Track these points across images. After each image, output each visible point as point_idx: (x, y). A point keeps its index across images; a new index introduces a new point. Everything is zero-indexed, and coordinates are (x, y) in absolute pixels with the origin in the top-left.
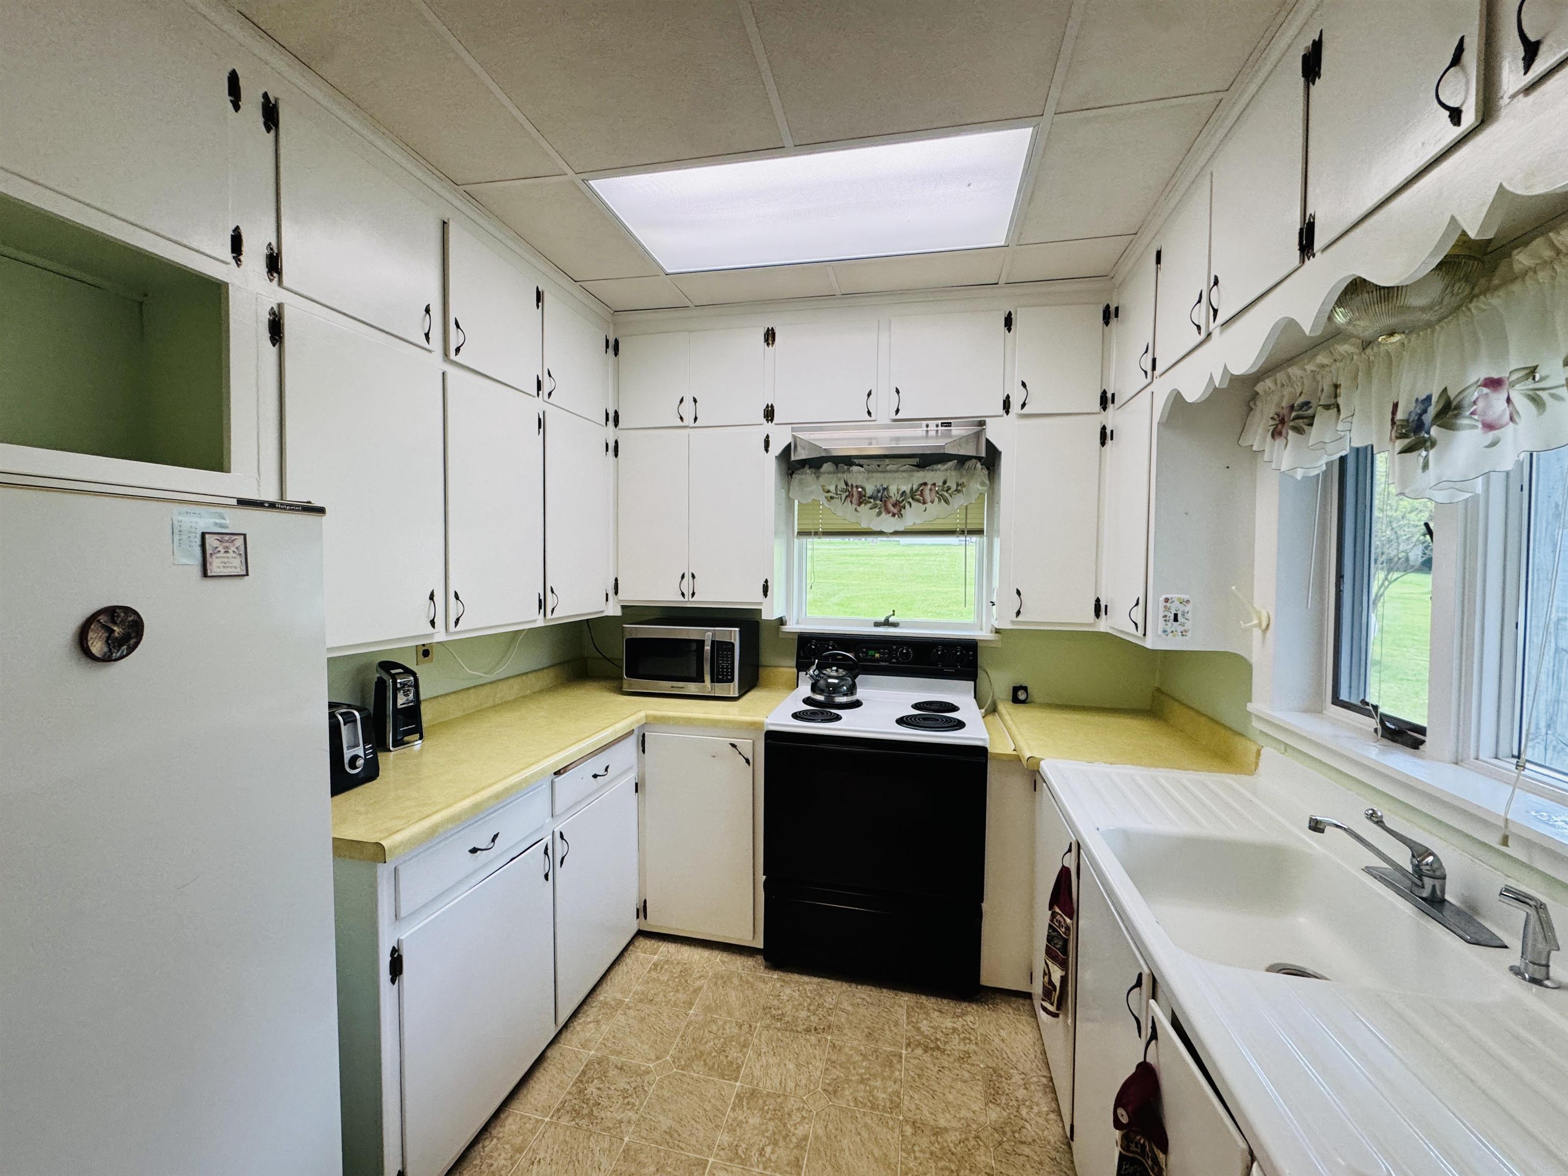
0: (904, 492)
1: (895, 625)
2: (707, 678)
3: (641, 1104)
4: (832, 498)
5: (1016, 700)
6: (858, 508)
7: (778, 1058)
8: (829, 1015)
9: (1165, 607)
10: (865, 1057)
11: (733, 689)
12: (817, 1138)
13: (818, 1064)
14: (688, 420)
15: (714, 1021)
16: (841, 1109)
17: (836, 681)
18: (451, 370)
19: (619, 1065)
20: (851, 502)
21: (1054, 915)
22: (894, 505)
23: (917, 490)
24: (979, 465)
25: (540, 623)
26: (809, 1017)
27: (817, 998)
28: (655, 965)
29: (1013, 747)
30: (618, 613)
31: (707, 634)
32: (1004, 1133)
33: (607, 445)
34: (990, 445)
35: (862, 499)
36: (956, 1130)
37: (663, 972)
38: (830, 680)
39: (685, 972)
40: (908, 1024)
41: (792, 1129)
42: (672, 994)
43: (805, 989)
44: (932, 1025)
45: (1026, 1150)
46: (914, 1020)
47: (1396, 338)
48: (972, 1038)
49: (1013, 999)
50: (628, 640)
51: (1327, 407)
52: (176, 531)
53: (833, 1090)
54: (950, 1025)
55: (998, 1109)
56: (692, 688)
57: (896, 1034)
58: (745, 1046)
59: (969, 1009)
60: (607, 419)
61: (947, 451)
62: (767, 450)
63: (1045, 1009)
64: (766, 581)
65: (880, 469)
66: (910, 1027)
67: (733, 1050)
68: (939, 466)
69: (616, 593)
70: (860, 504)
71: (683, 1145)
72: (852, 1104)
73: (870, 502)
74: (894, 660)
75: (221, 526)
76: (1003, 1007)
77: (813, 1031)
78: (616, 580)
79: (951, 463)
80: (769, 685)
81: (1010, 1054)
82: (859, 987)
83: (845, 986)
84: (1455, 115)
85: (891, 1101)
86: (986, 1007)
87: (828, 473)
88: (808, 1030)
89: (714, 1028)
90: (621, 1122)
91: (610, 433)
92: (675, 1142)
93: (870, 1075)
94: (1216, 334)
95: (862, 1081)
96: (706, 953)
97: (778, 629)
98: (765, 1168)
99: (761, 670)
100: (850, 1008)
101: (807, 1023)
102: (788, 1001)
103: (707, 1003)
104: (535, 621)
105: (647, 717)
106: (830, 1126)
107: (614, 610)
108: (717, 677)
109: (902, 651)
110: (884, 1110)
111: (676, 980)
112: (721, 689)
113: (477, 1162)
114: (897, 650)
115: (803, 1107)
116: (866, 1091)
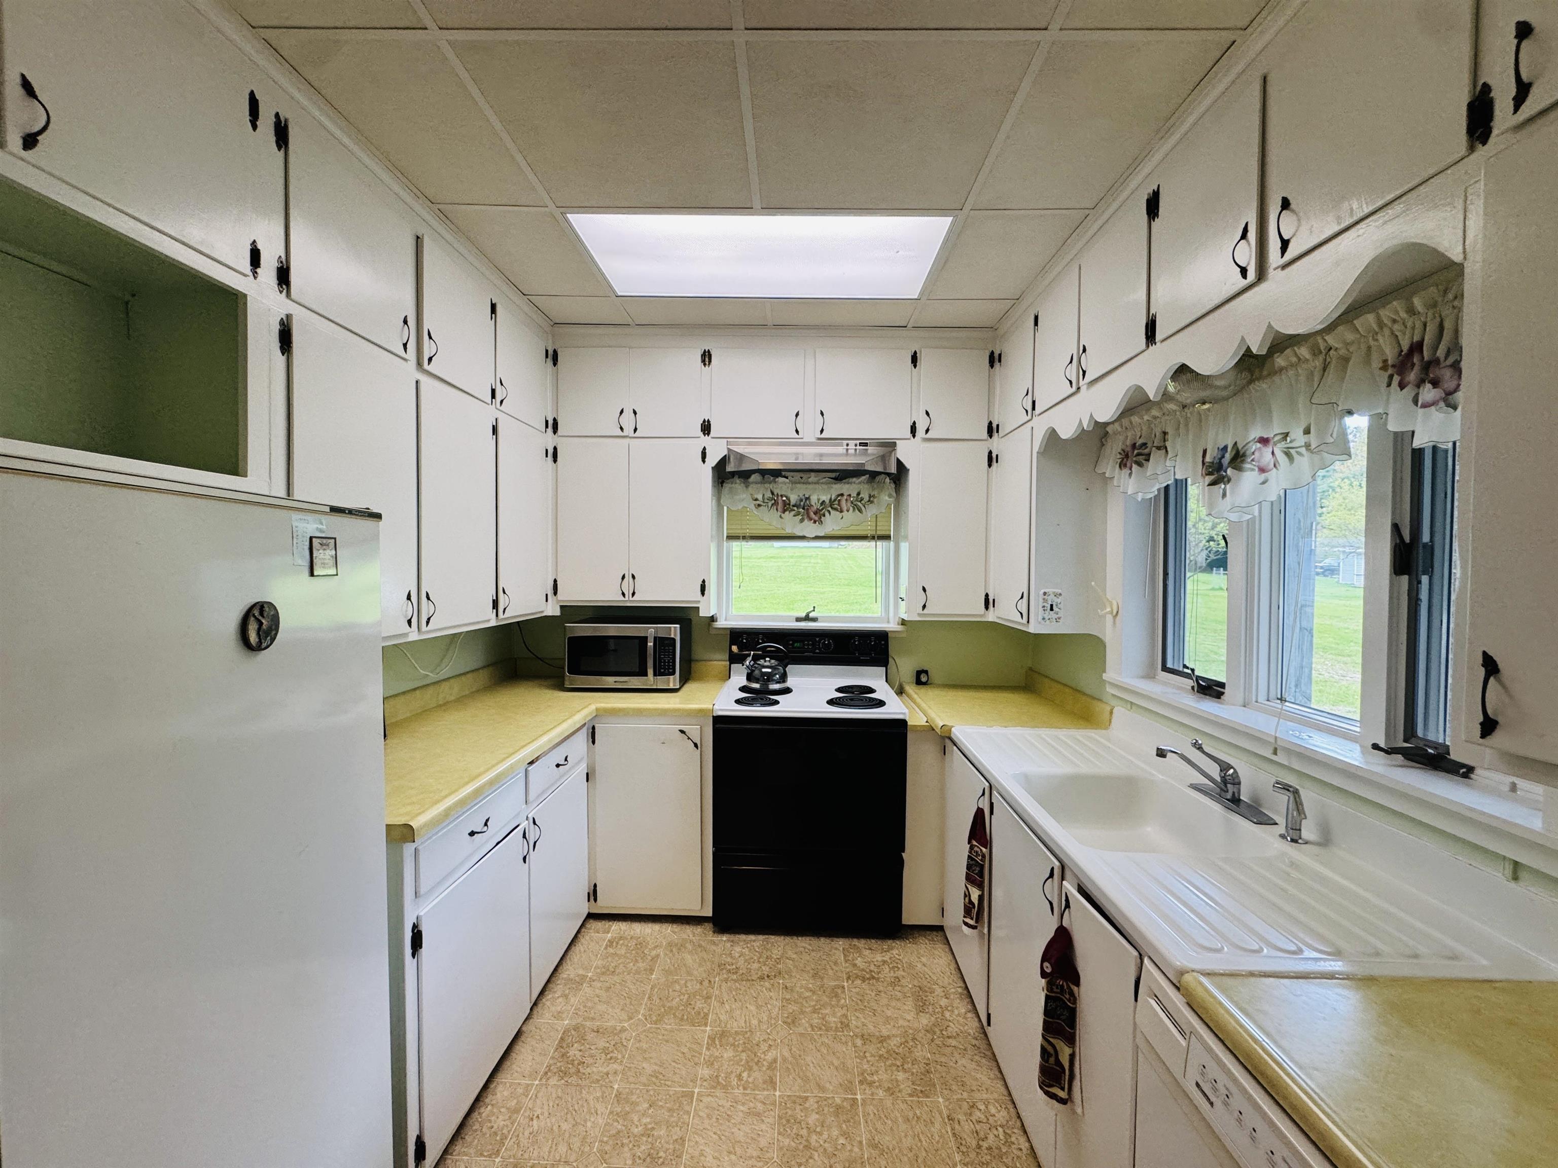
0: (824, 501)
1: (815, 620)
2: (650, 672)
3: (623, 1057)
4: (759, 505)
5: (919, 682)
6: (783, 515)
7: (740, 1004)
8: (778, 964)
9: (1044, 599)
10: (814, 992)
11: (673, 681)
12: (784, 1060)
13: (775, 1003)
14: (628, 430)
15: (676, 982)
16: (801, 1035)
17: (769, 670)
18: (424, 380)
19: (595, 1029)
20: (777, 510)
21: (972, 848)
22: (815, 513)
23: (835, 500)
24: (888, 480)
25: (493, 623)
26: (761, 967)
27: (765, 951)
28: (611, 942)
29: (925, 719)
30: (557, 612)
31: (650, 631)
32: (935, 1033)
33: (547, 450)
34: (900, 464)
35: (787, 507)
36: (896, 1036)
37: (619, 947)
38: (764, 670)
39: (641, 944)
40: (846, 961)
41: (763, 1056)
42: (632, 964)
43: (753, 946)
44: (866, 960)
45: (953, 1042)
46: (850, 958)
47: (1207, 406)
48: (899, 966)
49: (928, 932)
50: (569, 638)
51: (1159, 448)
52: (294, 536)
53: (792, 1021)
54: (880, 959)
55: (928, 1016)
56: (635, 682)
57: (837, 971)
58: (708, 997)
59: (894, 944)
60: (547, 426)
61: (866, 468)
62: (704, 461)
63: (966, 924)
64: (704, 581)
65: (802, 481)
66: (847, 965)
67: (699, 1002)
68: (854, 479)
69: (555, 593)
70: (784, 511)
71: (669, 1083)
72: (809, 1029)
73: (793, 510)
74: (817, 651)
75: (321, 531)
76: (921, 940)
77: (766, 978)
78: (555, 581)
79: (864, 477)
80: (700, 678)
81: (931, 974)
82: (800, 938)
83: (788, 939)
84: (1244, 272)
85: (842, 1023)
86: (908, 941)
87: (756, 484)
88: (762, 978)
89: (677, 987)
90: (607, 1074)
91: (549, 440)
92: (662, 1082)
93: (821, 1005)
94: (1084, 389)
95: (815, 1011)
96: (656, 927)
97: (709, 625)
98: (745, 1089)
99: (693, 665)
100: (794, 956)
101: (760, 973)
102: (740, 957)
103: (667, 967)
104: (488, 621)
105: (597, 710)
106: (794, 1049)
107: (552, 610)
108: (659, 671)
109: (824, 642)
110: (837, 1030)
111: (633, 952)
112: (661, 682)
113: (477, 1126)
114: (819, 641)
115: (769, 1038)
116: (819, 1018)
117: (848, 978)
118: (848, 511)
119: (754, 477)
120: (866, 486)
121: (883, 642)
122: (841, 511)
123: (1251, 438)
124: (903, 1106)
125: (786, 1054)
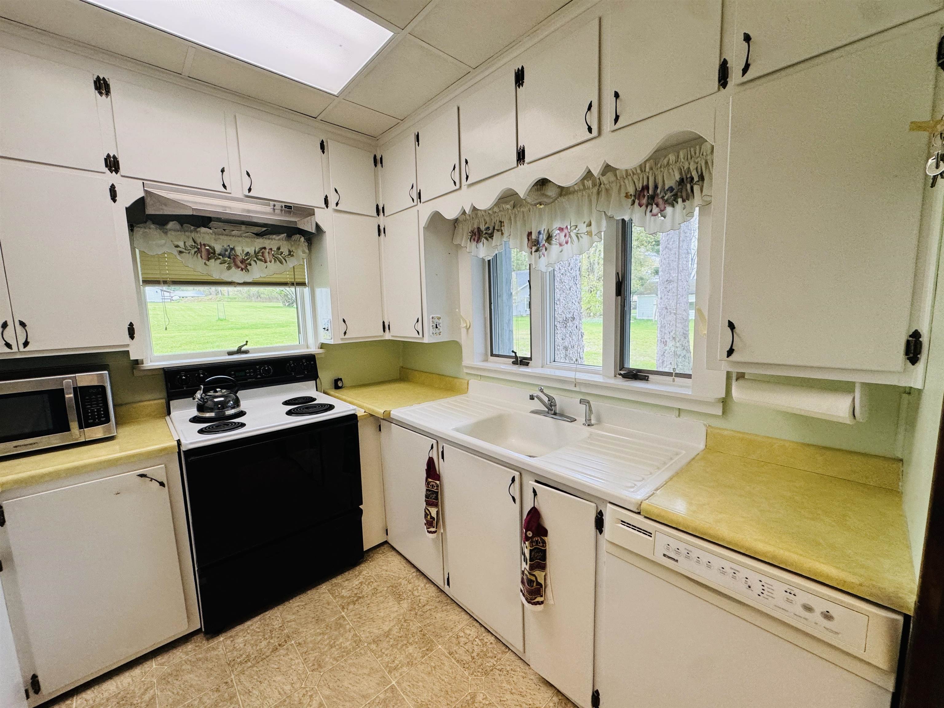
0: (248, 252)
1: (246, 352)
2: (74, 425)
4: (181, 252)
5: (337, 387)
6: (208, 263)
8: (282, 630)
9: (432, 321)
12: (327, 698)
13: (297, 661)
16: (331, 670)
20: (201, 257)
21: (428, 483)
22: (242, 262)
23: (258, 253)
24: (302, 239)
26: (269, 642)
27: (266, 628)
31: (66, 382)
32: (415, 609)
34: (317, 225)
35: (211, 255)
38: (216, 400)
40: (335, 598)
43: (253, 629)
44: (348, 589)
45: (428, 607)
46: (337, 594)
48: (372, 580)
49: (378, 549)
51: (498, 230)
54: (357, 583)
55: (406, 601)
57: (332, 609)
58: (233, 697)
59: (361, 568)
62: (114, 200)
64: (131, 325)
65: (226, 233)
66: (337, 599)
68: (274, 236)
70: (209, 259)
72: (335, 662)
73: (219, 259)
74: (259, 376)
76: (376, 556)
77: (279, 647)
79: (283, 235)
81: (393, 574)
82: (291, 601)
83: (281, 608)
84: (590, 130)
85: (355, 642)
87: (175, 231)
94: (464, 187)
95: (331, 647)
97: (134, 368)
100: (293, 617)
108: (86, 422)
109: (264, 368)
110: (354, 648)
112: (88, 434)
114: (260, 369)
115: (307, 691)
116: (337, 650)
117: (343, 608)
118: (271, 262)
119: (171, 225)
120: (285, 242)
121: (312, 363)
122: (266, 262)
123: (554, 227)
124: (422, 667)
125: (327, 692)
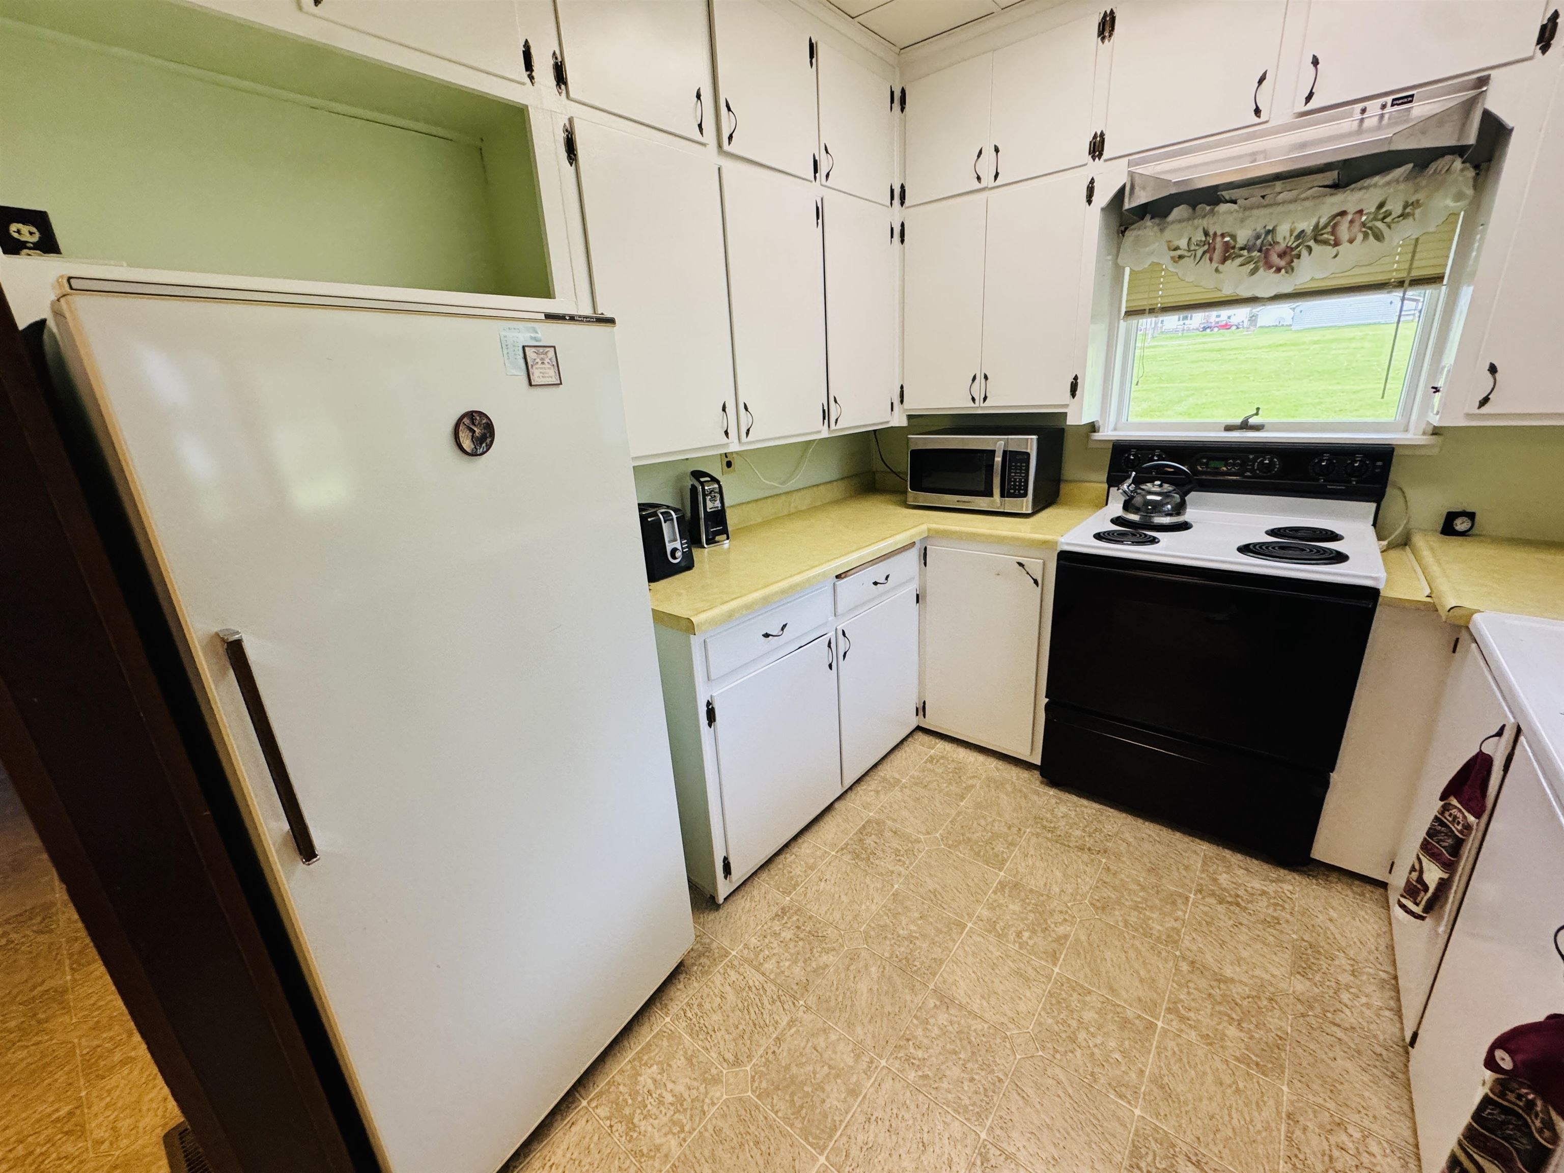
0: (1303, 231)
1: (1258, 428)
3: (911, 864)
4: (1181, 257)
6: (1221, 267)
8: (1107, 840)
10: (1143, 888)
11: (1027, 504)
12: (1078, 940)
13: (1088, 879)
14: (987, 180)
15: (984, 817)
17: (1158, 498)
19: (894, 830)
20: (1211, 260)
21: (1445, 808)
22: (1281, 256)
23: (1325, 227)
25: (825, 434)
26: (1084, 837)
27: (1095, 822)
28: (931, 759)
29: (1428, 592)
30: (904, 423)
33: (892, 229)
35: (1229, 253)
36: (1246, 985)
37: (938, 765)
38: (1149, 497)
39: (959, 770)
41: (1053, 926)
42: (945, 785)
43: (1083, 812)
44: (1234, 881)
46: (1211, 870)
48: (1287, 906)
49: (1357, 883)
50: (912, 452)
52: (504, 346)
53: (1103, 907)
55: (1308, 983)
56: (981, 503)
58: (1012, 844)
59: (1289, 877)
60: (892, 198)
61: (1395, 147)
63: (1403, 906)
65: (1264, 202)
66: (1203, 876)
67: (1000, 845)
68: (1376, 179)
69: (902, 402)
70: (1224, 260)
71: (945, 906)
72: (1121, 924)
73: (1241, 256)
74: (1248, 474)
75: (536, 339)
76: (1340, 887)
78: (902, 387)
79: (1401, 168)
80: (1071, 503)
81: (1338, 937)
82: (1147, 823)
83: (1131, 819)
85: (1169, 936)
86: (1314, 881)
87: (1180, 221)
88: (1081, 849)
89: (983, 823)
90: (892, 872)
91: (896, 215)
92: (939, 902)
93: (1147, 906)
95: (1136, 908)
96: (981, 758)
97: (1088, 437)
98: (1021, 948)
99: (1062, 485)
100: (1131, 840)
101: (1080, 842)
102: (1062, 817)
103: (979, 800)
104: (820, 432)
105: (929, 530)
106: (1094, 936)
107: (899, 420)
109: (1262, 461)
111: (951, 775)
113: (781, 866)
114: (1255, 460)
115: (1067, 912)
116: (1138, 918)
117: (1199, 891)
118: (1351, 241)
119: (1177, 212)
120: (1402, 186)
121: (1381, 463)
122: (1337, 244)
124: (1218, 1064)
125: (1083, 938)
